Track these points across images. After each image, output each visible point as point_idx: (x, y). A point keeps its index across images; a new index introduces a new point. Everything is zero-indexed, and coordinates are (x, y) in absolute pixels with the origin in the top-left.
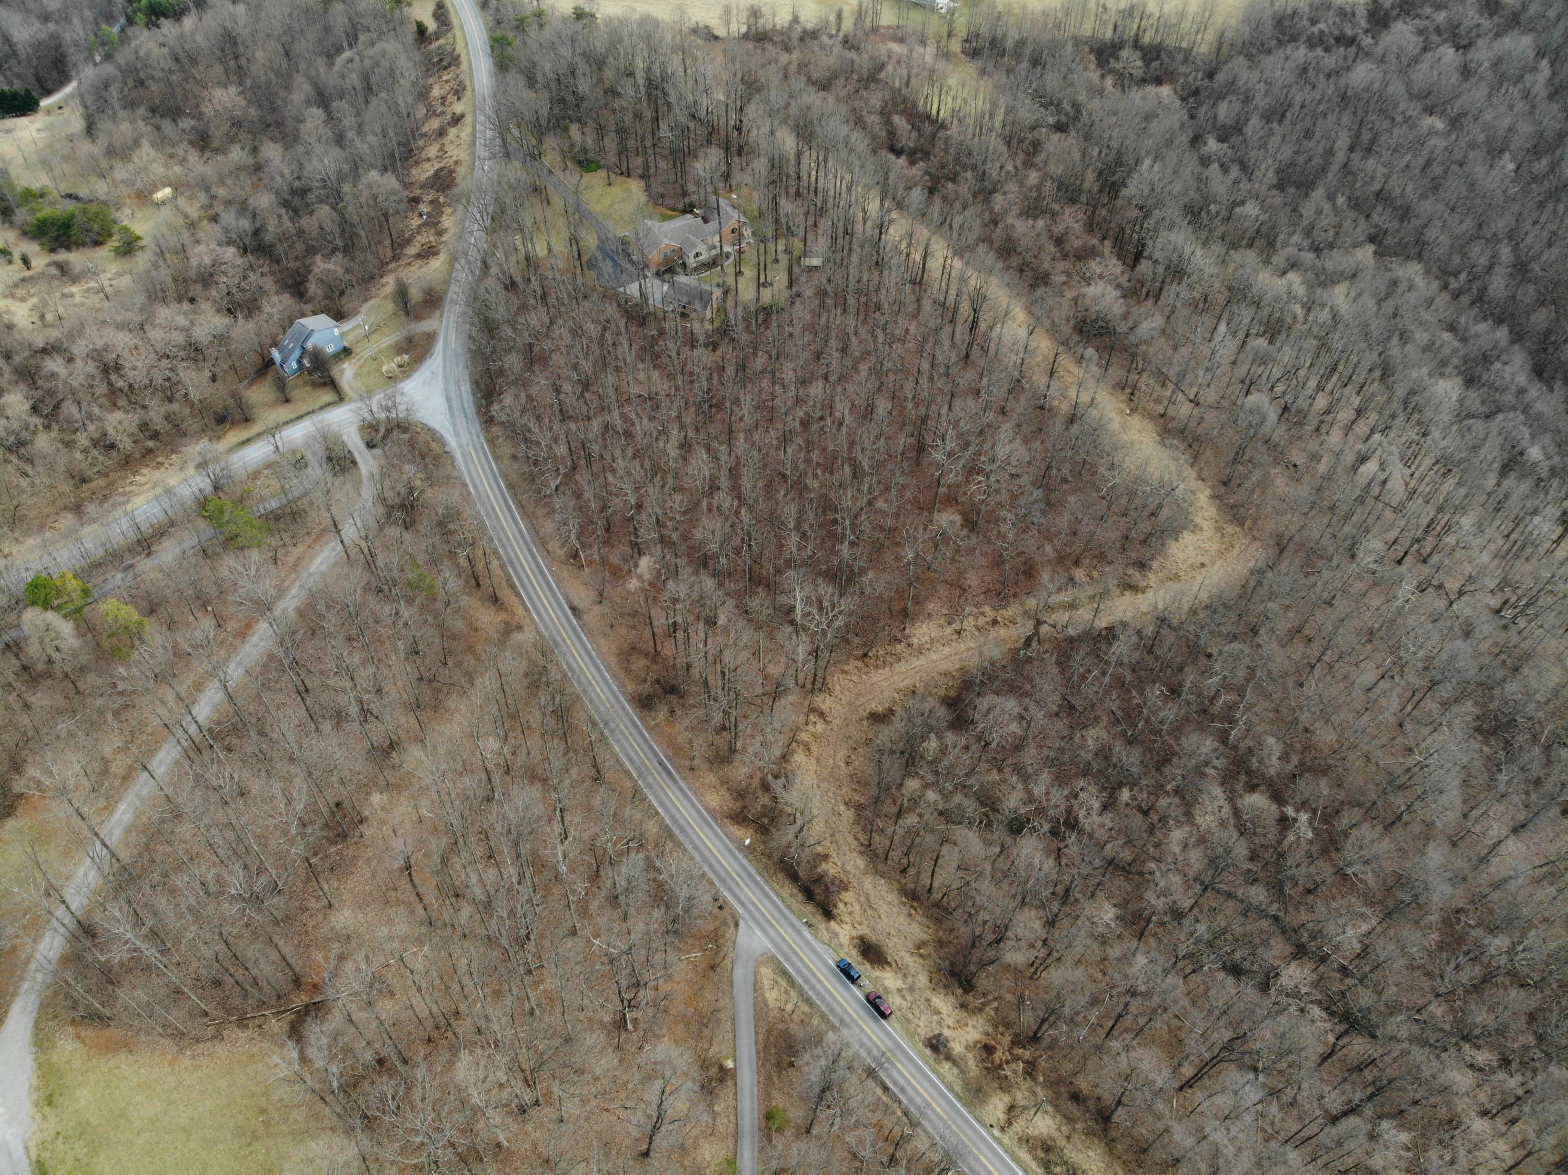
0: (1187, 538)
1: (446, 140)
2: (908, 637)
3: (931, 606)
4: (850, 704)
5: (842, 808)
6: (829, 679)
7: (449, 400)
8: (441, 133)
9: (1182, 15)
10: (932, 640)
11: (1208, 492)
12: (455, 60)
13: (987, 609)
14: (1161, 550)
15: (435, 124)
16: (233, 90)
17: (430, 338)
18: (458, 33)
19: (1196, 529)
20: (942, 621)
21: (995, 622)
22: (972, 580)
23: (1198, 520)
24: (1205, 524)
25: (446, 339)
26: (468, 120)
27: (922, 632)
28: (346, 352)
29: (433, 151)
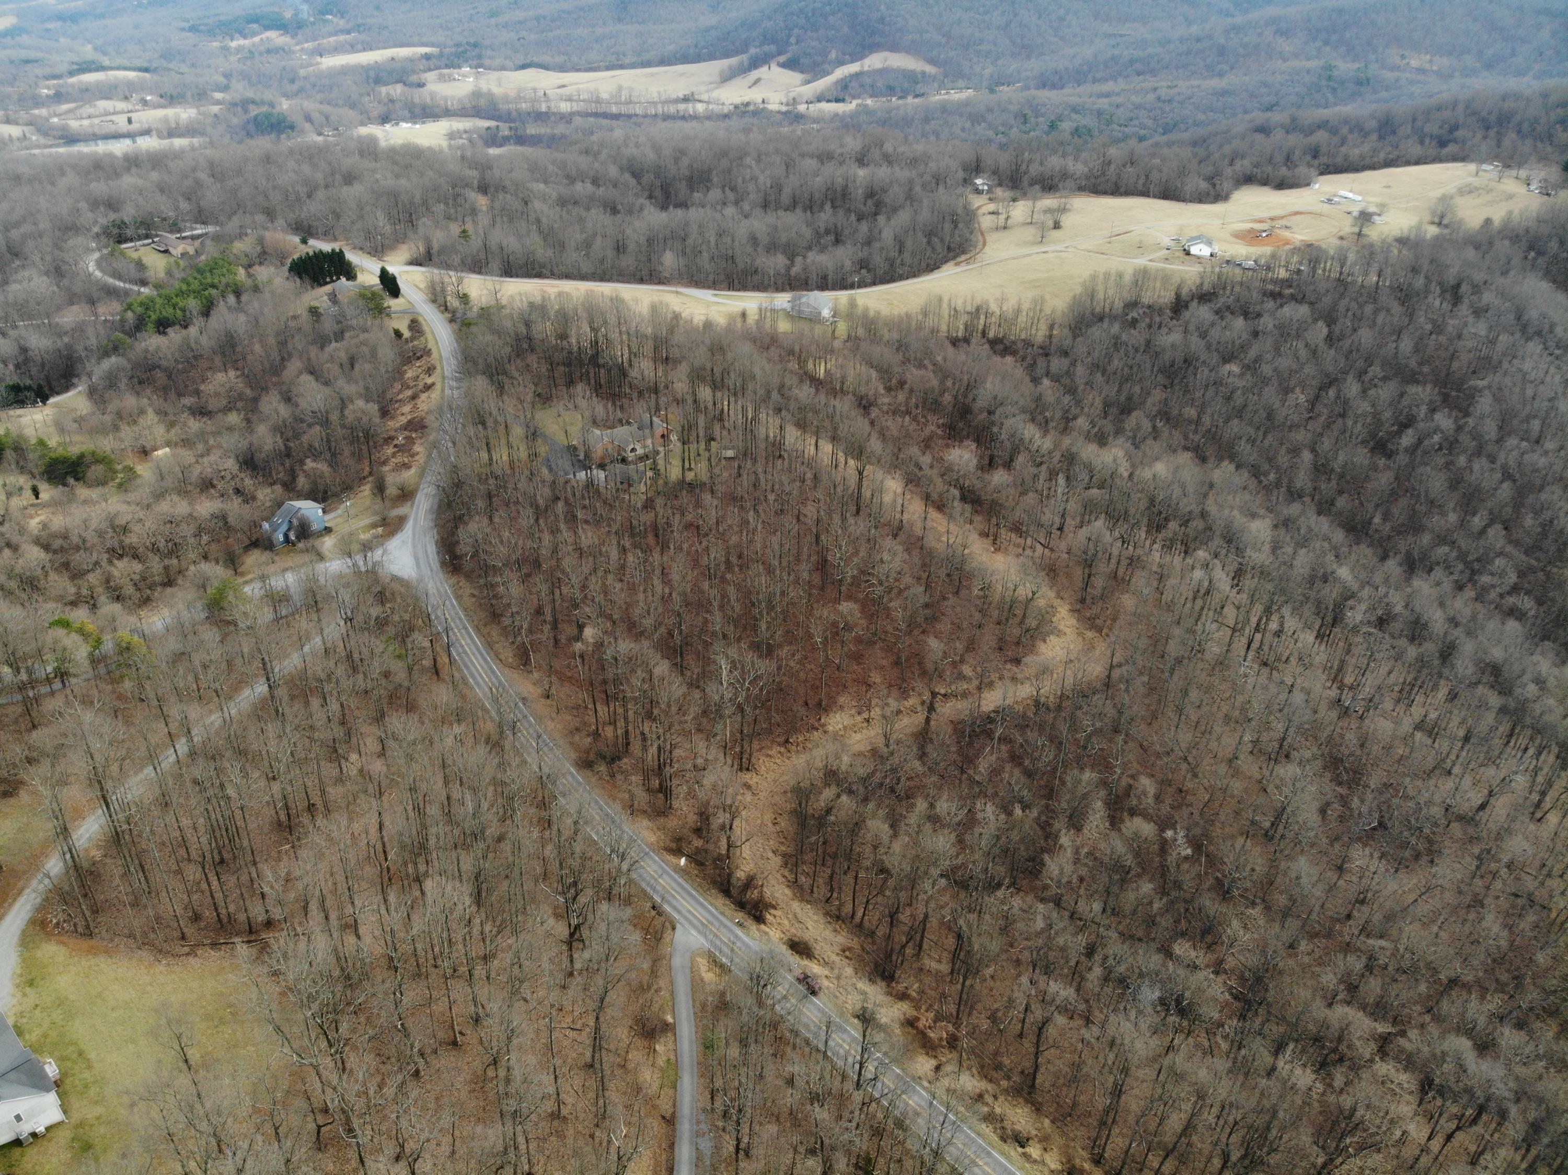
0: (1053, 639)
1: (419, 401)
2: (823, 725)
3: (842, 700)
4: (775, 781)
5: (771, 855)
6: (753, 760)
7: (416, 559)
8: (414, 397)
9: (1018, 311)
10: (845, 728)
11: (1067, 607)
12: (428, 353)
13: (891, 701)
14: (1032, 649)
15: (409, 393)
16: (232, 374)
17: (401, 521)
18: (430, 337)
19: (1060, 633)
20: (853, 711)
21: (899, 712)
22: (876, 677)
23: (1061, 627)
24: (1068, 631)
25: (415, 520)
26: (438, 386)
27: (836, 721)
28: (328, 530)
29: (407, 409)
